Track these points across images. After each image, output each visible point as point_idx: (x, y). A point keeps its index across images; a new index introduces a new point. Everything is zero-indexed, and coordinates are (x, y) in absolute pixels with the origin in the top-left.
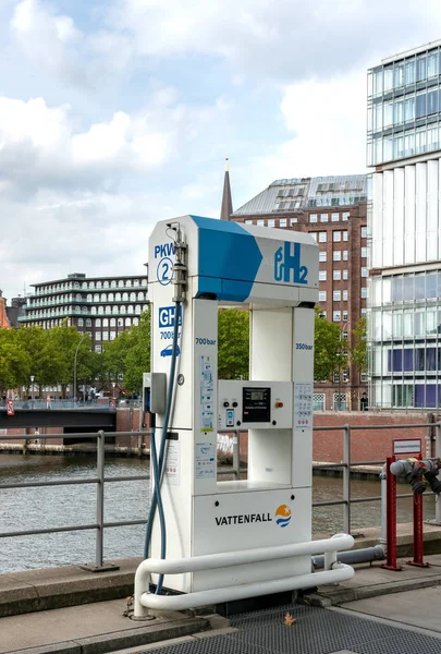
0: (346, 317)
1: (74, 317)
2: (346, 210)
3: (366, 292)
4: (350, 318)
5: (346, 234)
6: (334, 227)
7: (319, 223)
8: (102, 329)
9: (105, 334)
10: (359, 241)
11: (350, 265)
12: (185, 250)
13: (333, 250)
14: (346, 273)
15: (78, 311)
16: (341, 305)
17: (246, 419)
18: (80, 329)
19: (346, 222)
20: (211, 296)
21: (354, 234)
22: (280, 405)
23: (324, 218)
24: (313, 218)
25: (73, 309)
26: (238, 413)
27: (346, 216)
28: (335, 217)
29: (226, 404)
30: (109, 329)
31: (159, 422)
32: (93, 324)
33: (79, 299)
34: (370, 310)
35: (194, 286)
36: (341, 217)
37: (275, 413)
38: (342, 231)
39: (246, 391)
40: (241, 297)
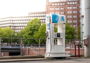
0: (76, 27)
1: (10, 26)
2: (76, 2)
3: (81, 21)
4: (77, 27)
5: (76, 7)
6: (73, 5)
7: (70, 5)
8: (17, 29)
9: (18, 30)
10: (79, 9)
11: (77, 14)
12: (50, 17)
13: (73, 11)
14: (76, 16)
15: (11, 25)
16: (75, 24)
17: (57, 37)
18: (12, 29)
19: (76, 4)
20: (53, 23)
21: (78, 7)
22: (61, 35)
23: (71, 3)
24: (68, 3)
25: (10, 24)
26: (56, 36)
27: (76, 3)
28: (73, 3)
29: (55, 35)
30: (19, 29)
31: (47, 37)
32: (15, 28)
33: (11, 22)
34: (81, 25)
35: (51, 21)
36: (75, 3)
37: (61, 36)
38: (75, 6)
39: (57, 34)
40: (57, 23)
